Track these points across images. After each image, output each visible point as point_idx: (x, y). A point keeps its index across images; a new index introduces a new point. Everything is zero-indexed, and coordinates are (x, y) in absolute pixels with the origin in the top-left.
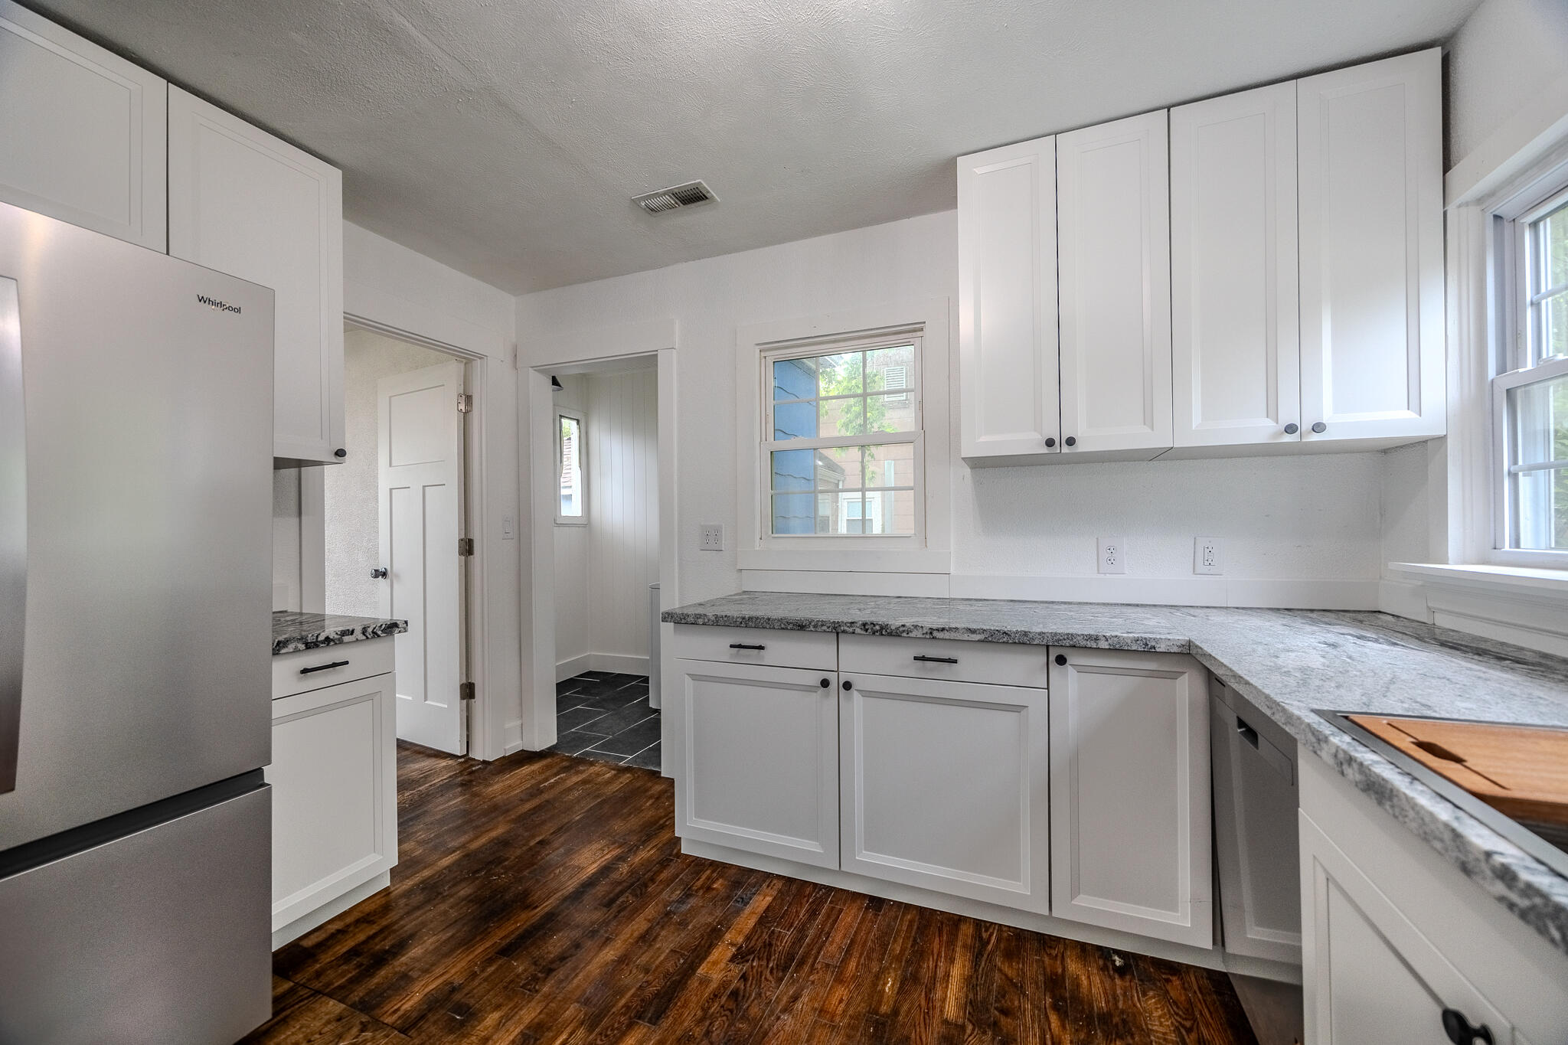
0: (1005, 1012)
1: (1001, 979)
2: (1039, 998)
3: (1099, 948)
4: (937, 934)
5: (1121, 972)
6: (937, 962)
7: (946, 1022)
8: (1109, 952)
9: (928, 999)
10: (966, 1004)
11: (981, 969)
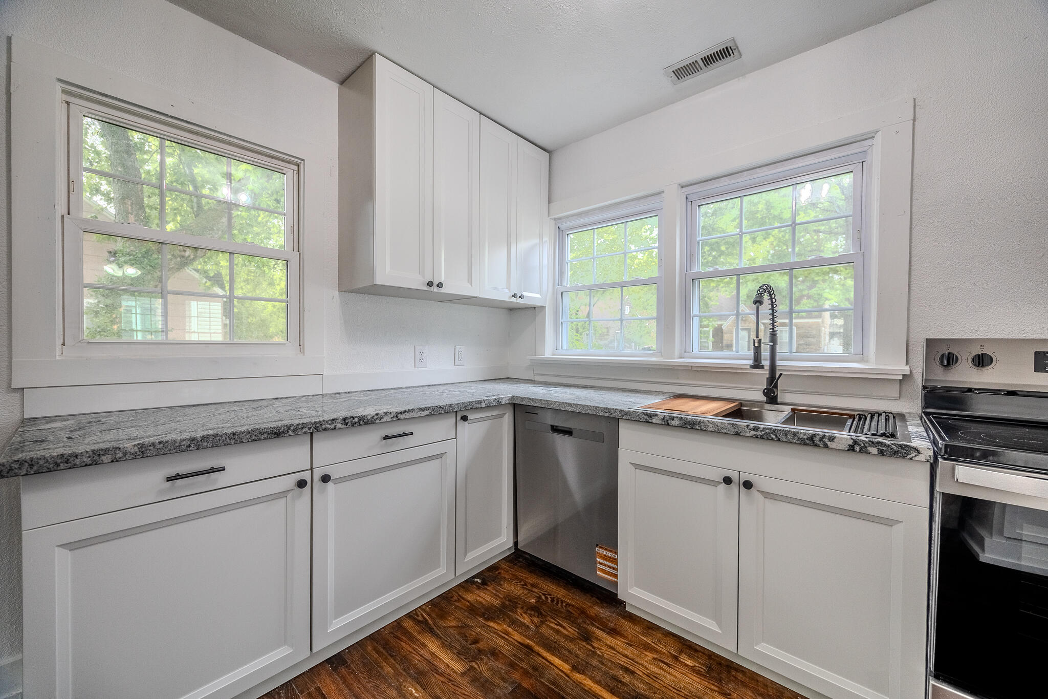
0: (476, 641)
1: (454, 630)
2: (477, 622)
3: (466, 581)
4: (399, 641)
5: (484, 583)
6: (419, 654)
7: (463, 674)
8: (471, 580)
9: (441, 674)
10: (458, 657)
11: (441, 635)
